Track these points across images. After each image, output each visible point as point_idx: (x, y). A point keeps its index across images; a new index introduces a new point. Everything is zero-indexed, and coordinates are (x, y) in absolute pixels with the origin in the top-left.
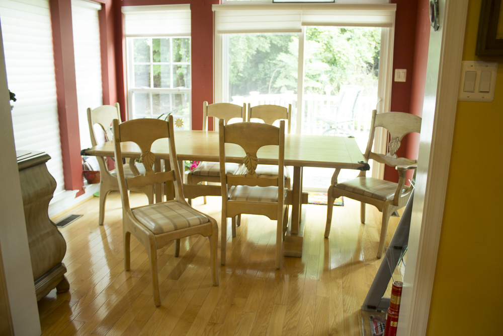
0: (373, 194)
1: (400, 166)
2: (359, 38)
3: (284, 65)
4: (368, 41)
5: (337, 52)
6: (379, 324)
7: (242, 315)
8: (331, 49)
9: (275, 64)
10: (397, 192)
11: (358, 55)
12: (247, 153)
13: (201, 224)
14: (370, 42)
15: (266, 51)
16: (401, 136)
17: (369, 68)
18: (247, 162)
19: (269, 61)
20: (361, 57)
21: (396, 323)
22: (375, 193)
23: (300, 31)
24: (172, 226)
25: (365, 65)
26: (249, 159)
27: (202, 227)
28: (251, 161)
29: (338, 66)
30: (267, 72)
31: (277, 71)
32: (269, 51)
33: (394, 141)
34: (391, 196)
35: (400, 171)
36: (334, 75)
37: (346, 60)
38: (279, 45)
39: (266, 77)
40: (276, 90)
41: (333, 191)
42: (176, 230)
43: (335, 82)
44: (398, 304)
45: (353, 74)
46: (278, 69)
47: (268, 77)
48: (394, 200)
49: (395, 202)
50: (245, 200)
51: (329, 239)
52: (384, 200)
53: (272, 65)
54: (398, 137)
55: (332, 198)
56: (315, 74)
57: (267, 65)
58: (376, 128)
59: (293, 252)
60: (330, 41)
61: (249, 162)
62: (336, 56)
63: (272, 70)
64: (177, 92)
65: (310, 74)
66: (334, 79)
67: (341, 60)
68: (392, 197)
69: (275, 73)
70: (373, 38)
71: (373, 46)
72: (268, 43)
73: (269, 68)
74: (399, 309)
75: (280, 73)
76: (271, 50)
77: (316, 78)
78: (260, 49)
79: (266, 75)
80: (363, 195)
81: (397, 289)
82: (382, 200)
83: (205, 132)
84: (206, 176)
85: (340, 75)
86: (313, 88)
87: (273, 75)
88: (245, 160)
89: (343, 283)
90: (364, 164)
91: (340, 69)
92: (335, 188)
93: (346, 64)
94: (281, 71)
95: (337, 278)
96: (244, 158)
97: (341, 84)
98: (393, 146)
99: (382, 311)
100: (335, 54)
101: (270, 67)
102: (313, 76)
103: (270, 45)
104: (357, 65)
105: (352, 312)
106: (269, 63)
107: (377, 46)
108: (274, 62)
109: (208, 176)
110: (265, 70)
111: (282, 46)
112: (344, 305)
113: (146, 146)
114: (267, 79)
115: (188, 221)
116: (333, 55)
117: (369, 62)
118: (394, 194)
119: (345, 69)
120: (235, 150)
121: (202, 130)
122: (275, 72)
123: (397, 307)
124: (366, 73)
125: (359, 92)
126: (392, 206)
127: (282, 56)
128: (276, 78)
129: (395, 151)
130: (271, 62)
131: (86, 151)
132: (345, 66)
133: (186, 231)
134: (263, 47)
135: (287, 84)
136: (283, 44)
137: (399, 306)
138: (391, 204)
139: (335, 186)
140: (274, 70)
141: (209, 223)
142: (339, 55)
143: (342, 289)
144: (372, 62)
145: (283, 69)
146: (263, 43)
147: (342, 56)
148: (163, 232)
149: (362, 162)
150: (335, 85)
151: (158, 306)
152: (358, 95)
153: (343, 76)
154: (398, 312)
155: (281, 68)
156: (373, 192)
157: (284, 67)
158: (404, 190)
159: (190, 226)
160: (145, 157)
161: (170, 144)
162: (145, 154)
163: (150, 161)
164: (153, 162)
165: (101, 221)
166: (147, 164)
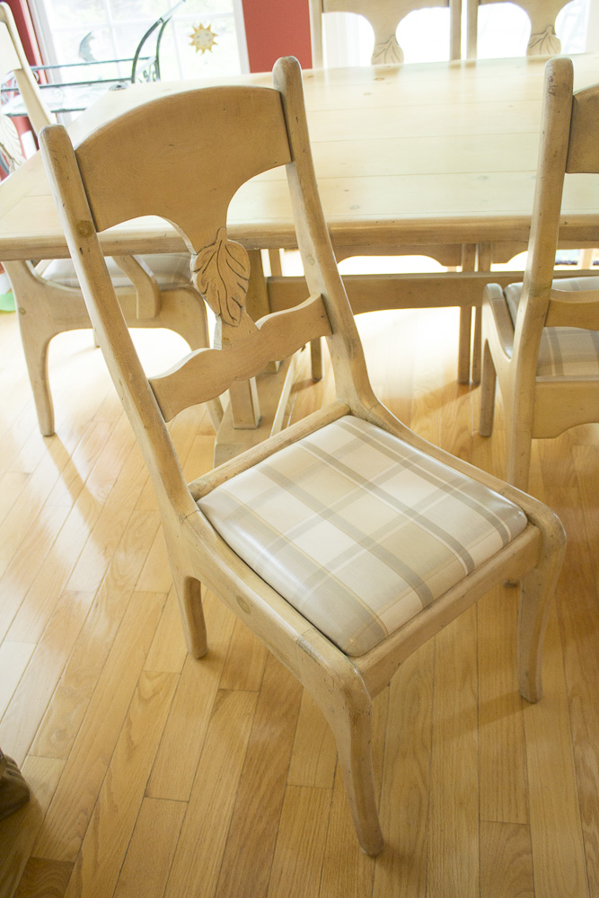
13: (507, 545)
42: (426, 604)
141: (533, 531)
159: (472, 569)
160: (207, 273)
161: (297, 188)
162: (209, 257)
163: (232, 280)
164: (246, 285)
165: (46, 427)
166: (223, 296)
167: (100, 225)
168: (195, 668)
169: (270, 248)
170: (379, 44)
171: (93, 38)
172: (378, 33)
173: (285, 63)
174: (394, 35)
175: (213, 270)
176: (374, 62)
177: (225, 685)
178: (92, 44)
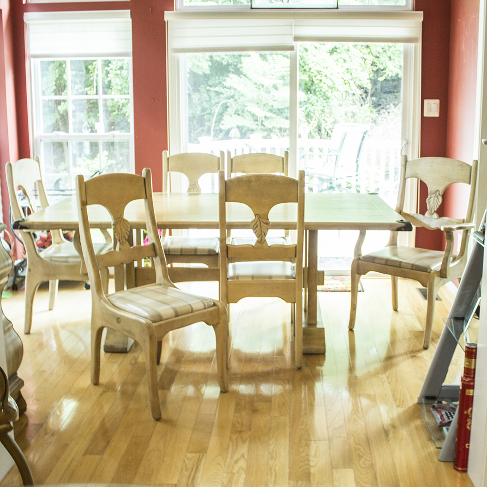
0: (413, 265)
1: (447, 226)
2: (348, 50)
3: (232, 94)
4: (362, 55)
5: (316, 73)
6: (443, 413)
7: (271, 419)
8: (306, 67)
9: (218, 93)
10: (444, 259)
11: (348, 77)
12: (256, 215)
13: (205, 308)
14: (365, 57)
15: (204, 73)
16: (441, 189)
17: (364, 95)
18: (256, 226)
19: (208, 88)
20: (352, 80)
21: (471, 390)
22: (416, 263)
23: (291, 48)
24: (172, 312)
25: (359, 92)
26: (258, 223)
27: (208, 312)
28: (261, 225)
29: (318, 93)
30: (205, 105)
31: (223, 104)
32: (208, 72)
33: (434, 195)
34: (436, 266)
35: (446, 232)
36: (312, 108)
37: (331, 84)
38: (225, 63)
39: (205, 113)
40: (221, 135)
41: (358, 265)
42: (177, 316)
43: (313, 119)
44: (473, 367)
45: (340, 105)
46: (224, 101)
47: (207, 114)
48: (441, 271)
49: (443, 274)
50: (250, 279)
51: (355, 332)
52: (429, 271)
53: (213, 95)
54: (438, 190)
55: (357, 275)
56: (282, 107)
57: (206, 95)
58: (407, 179)
59: (314, 347)
60: (304, 56)
61: (259, 226)
62: (314, 79)
63: (213, 102)
64: (111, 139)
65: (275, 108)
66: (312, 114)
67: (322, 84)
68: (438, 267)
69: (220, 109)
70: (369, 50)
71: (369, 62)
72: (207, 60)
73: (208, 99)
74: (474, 374)
75: (227, 107)
76: (210, 71)
77: (284, 114)
78: (195, 70)
79: (204, 110)
80: (400, 267)
81: (471, 350)
82: (426, 272)
83: (166, 194)
84: (179, 255)
85: (322, 108)
86: (280, 129)
87: (217, 110)
88: (253, 224)
89: (388, 378)
90: (404, 223)
91: (321, 99)
92: (360, 261)
93: (330, 90)
94: (229, 104)
95: (379, 374)
96: (252, 222)
97: (323, 122)
98: (431, 203)
99: (444, 402)
100: (312, 75)
101: (210, 97)
102: (279, 110)
103: (210, 64)
104: (346, 91)
105: (407, 406)
106: (208, 91)
107: (374, 61)
108: (217, 89)
109: (182, 255)
110: (202, 102)
111: (228, 65)
112: (395, 400)
113: (117, 211)
114: (205, 117)
115: (190, 305)
116: (309, 76)
117: (365, 86)
118: (441, 263)
119: (328, 98)
120: (239, 211)
121: (162, 191)
122: (220, 105)
123: (472, 372)
124: (360, 104)
125: (365, 133)
126: (439, 278)
127: (232, 80)
128: (221, 115)
129: (436, 209)
130: (212, 89)
131: (20, 223)
132: (329, 94)
133: (189, 317)
134: (198, 67)
135: (240, 125)
136: (230, 62)
137: (474, 370)
138: (438, 276)
139: (360, 259)
140: (218, 103)
141: (214, 308)
142: (319, 77)
143: (388, 385)
144: (369, 86)
145: (232, 100)
146: (199, 61)
147: (323, 79)
148: (161, 320)
149: (402, 220)
150: (314, 123)
151: (158, 419)
152: (364, 137)
153: (327, 110)
154: (474, 378)
155: (228, 98)
156: (412, 262)
157: (233, 97)
158: (452, 258)
159: (192, 311)
160: (117, 226)
161: (147, 207)
162: (117, 222)
163: (124, 230)
164: (128, 233)
165: (28, 328)
166: (121, 234)
167: (88, 203)
168: (93, 388)
169: (137, 229)
170: (190, 185)
171: (62, 180)
172: (190, 181)
173: (146, 170)
174: (197, 182)
175: (118, 226)
176: (188, 191)
177: (105, 390)
178: (61, 182)
